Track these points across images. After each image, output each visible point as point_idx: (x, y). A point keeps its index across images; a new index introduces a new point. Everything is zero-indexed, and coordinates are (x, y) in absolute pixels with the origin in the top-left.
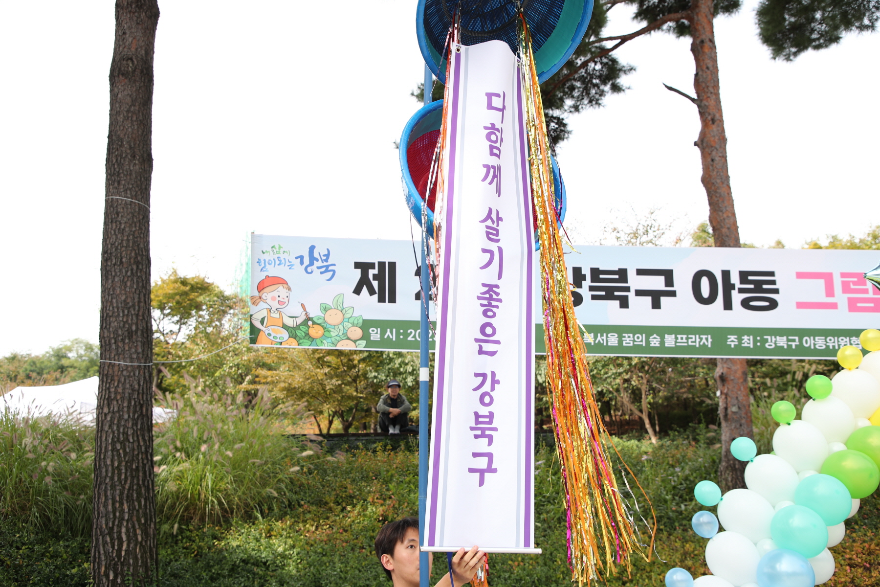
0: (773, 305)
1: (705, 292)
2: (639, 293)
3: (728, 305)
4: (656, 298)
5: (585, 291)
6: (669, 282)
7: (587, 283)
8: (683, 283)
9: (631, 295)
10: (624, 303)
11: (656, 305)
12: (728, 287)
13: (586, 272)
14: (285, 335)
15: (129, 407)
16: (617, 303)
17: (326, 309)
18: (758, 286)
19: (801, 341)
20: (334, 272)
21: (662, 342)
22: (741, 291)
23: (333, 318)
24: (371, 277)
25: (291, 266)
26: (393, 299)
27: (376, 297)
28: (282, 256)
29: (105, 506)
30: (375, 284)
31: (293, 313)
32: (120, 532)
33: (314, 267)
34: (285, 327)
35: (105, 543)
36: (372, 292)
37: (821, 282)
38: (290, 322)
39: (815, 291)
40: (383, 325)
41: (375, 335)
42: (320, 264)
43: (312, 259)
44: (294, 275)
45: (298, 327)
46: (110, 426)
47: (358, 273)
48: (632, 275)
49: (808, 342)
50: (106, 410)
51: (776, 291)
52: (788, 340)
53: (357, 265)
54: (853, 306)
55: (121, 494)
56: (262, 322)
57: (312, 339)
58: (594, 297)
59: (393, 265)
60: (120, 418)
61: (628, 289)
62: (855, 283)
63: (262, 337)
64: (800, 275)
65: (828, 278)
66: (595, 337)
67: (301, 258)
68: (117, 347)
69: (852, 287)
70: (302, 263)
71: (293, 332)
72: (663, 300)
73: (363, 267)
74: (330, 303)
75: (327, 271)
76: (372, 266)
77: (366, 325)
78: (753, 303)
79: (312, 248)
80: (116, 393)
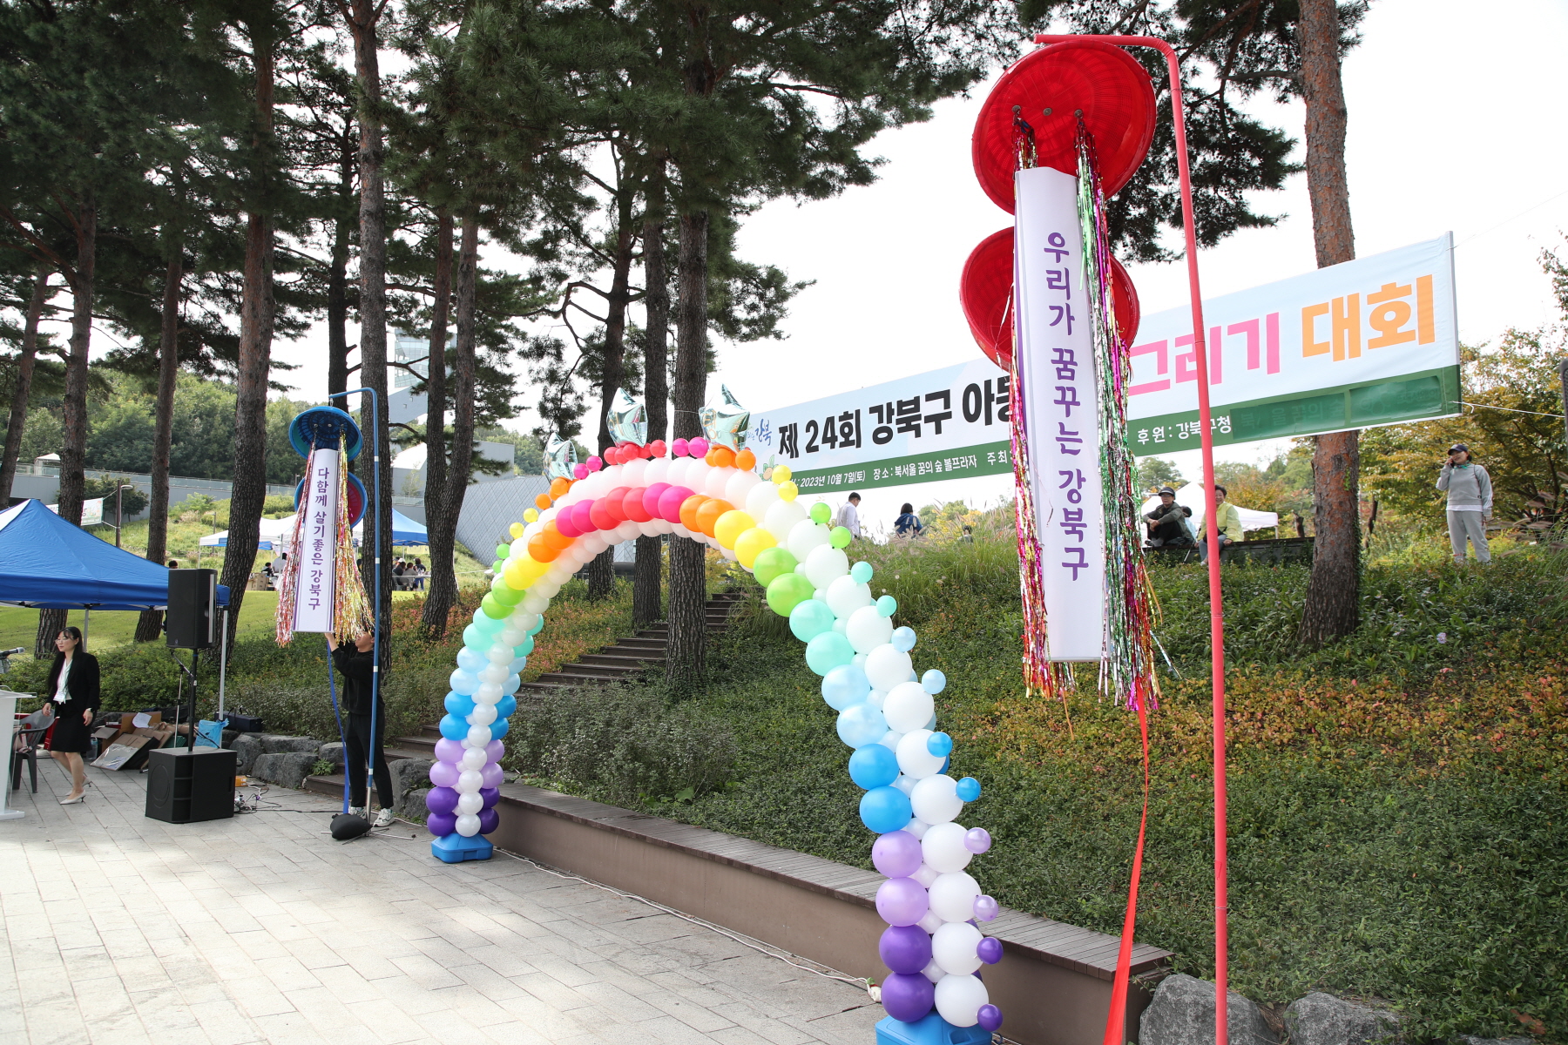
2: (928, 419)
3: (988, 421)
5: (894, 427)
6: (947, 403)
7: (895, 417)
8: (957, 403)
9: (922, 422)
10: (920, 432)
11: (938, 431)
12: (990, 397)
13: (895, 406)
16: (914, 432)
20: (771, 436)
21: (944, 467)
22: (1000, 401)
24: (786, 438)
25: (753, 438)
26: (797, 455)
27: (789, 454)
28: (750, 432)
30: (788, 444)
33: (763, 436)
36: (787, 451)
42: (765, 433)
43: (762, 430)
44: (756, 445)
47: (780, 437)
48: (922, 399)
53: (780, 430)
58: (900, 430)
59: (795, 426)
61: (919, 417)
66: (903, 469)
70: (758, 434)
72: (944, 423)
73: (783, 431)
75: (767, 438)
76: (786, 429)
78: (1007, 413)
79: (762, 421)
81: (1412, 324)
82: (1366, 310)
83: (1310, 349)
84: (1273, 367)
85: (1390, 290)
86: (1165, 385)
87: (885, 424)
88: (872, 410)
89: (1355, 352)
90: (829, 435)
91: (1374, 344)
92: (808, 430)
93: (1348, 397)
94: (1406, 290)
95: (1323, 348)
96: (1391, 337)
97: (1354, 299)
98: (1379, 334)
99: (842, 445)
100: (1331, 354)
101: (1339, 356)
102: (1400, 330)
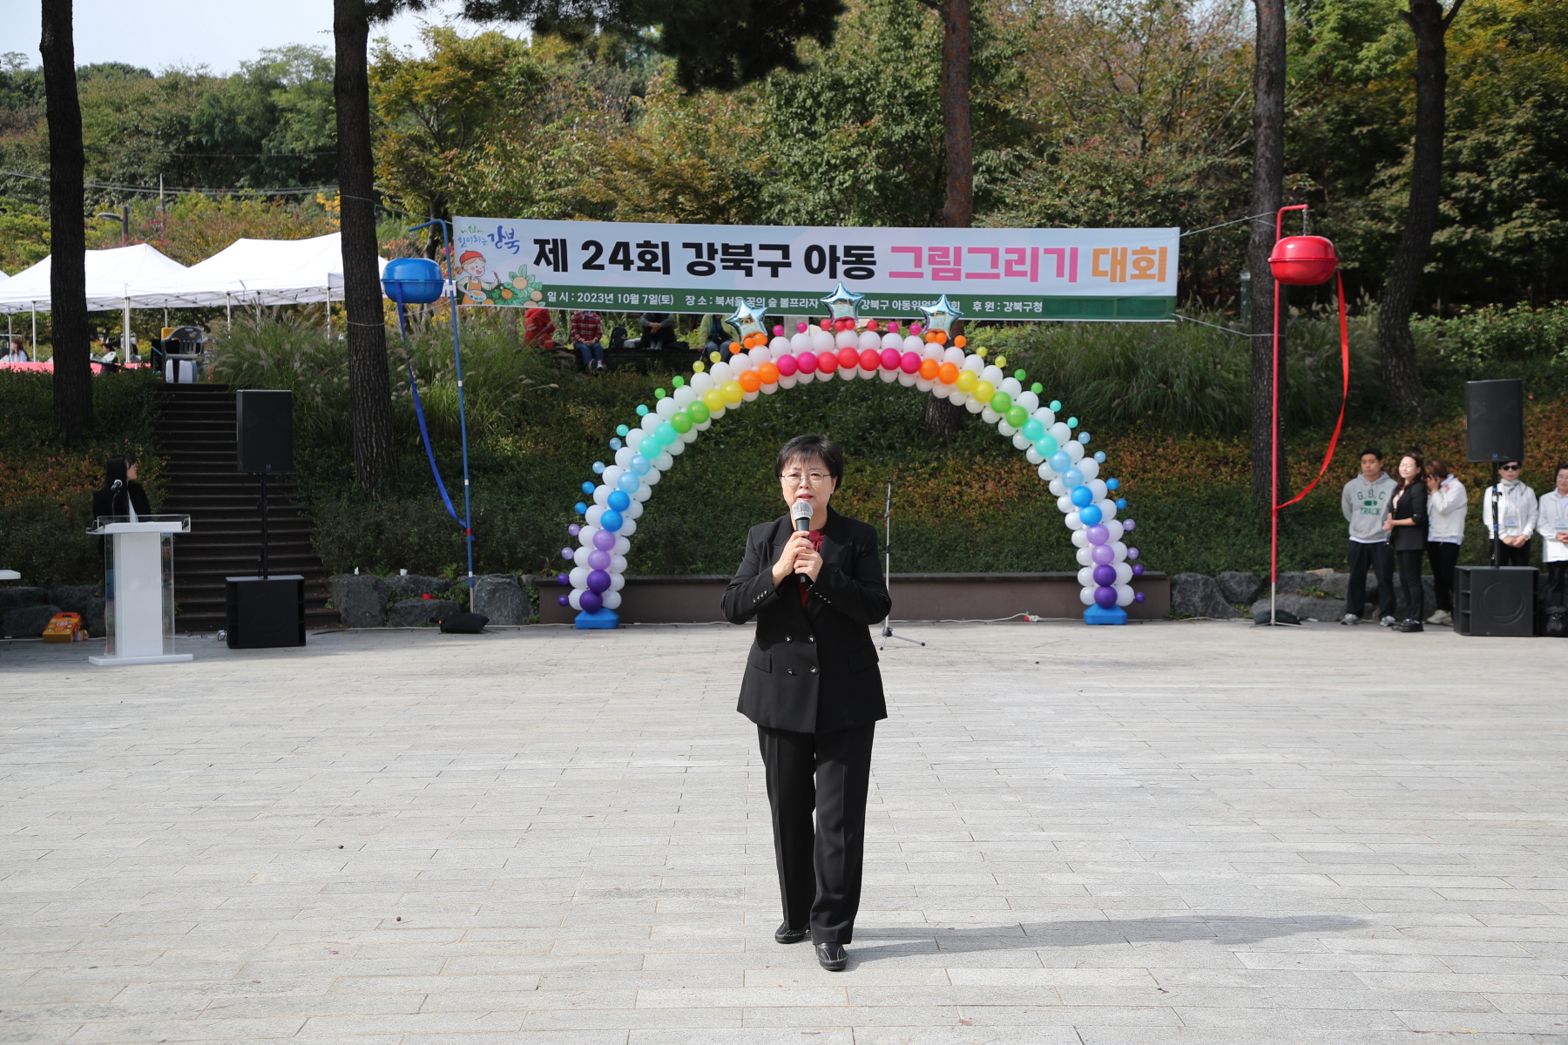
0: (870, 274)
1: (815, 264)
2: (761, 264)
3: (833, 275)
4: (775, 268)
5: (717, 263)
6: (786, 255)
7: (719, 256)
8: (797, 256)
9: (755, 266)
10: (749, 273)
11: (775, 274)
12: (834, 259)
13: (718, 247)
14: (484, 296)
15: (370, 356)
16: (743, 272)
17: (513, 277)
18: (859, 259)
19: (890, 304)
20: (518, 247)
21: (778, 304)
22: (845, 263)
23: (519, 284)
24: (547, 251)
25: (484, 243)
26: (565, 269)
27: (552, 266)
28: (477, 235)
29: (360, 423)
30: (551, 257)
31: (489, 280)
32: (371, 441)
33: (503, 243)
34: (483, 290)
35: (362, 448)
36: (549, 263)
37: (912, 256)
38: (487, 287)
39: (906, 262)
40: (559, 289)
41: (552, 297)
42: (507, 240)
43: (501, 237)
44: (488, 250)
45: (493, 291)
46: (359, 369)
47: (537, 247)
48: (755, 249)
49: (897, 305)
50: (354, 358)
51: (874, 263)
52: (880, 303)
53: (536, 241)
54: (936, 276)
55: (370, 416)
56: (465, 287)
57: (505, 300)
58: (725, 268)
59: (564, 242)
60: (365, 364)
61: (752, 261)
62: (939, 256)
63: (466, 299)
64: (895, 250)
65: (917, 251)
66: (725, 300)
67: (492, 236)
68: (358, 313)
69: (937, 259)
70: (493, 240)
71: (489, 294)
72: (780, 269)
73: (541, 243)
74: (516, 271)
75: (512, 246)
76: (547, 242)
77: (545, 289)
78: (853, 273)
79: (500, 228)
80: (360, 346)
81: (1154, 271)
82: (1131, 258)
83: (1096, 272)
84: (1073, 278)
85: (1144, 250)
86: (997, 276)
87: (705, 258)
88: (686, 245)
89: (1123, 279)
90: (620, 257)
91: (1133, 277)
92: (586, 246)
93: (1115, 304)
94: (1153, 252)
95: (1104, 274)
96: (1142, 275)
97: (1124, 251)
98: (1137, 272)
99: (640, 269)
100: (1109, 277)
101: (1113, 279)
102: (1149, 272)
